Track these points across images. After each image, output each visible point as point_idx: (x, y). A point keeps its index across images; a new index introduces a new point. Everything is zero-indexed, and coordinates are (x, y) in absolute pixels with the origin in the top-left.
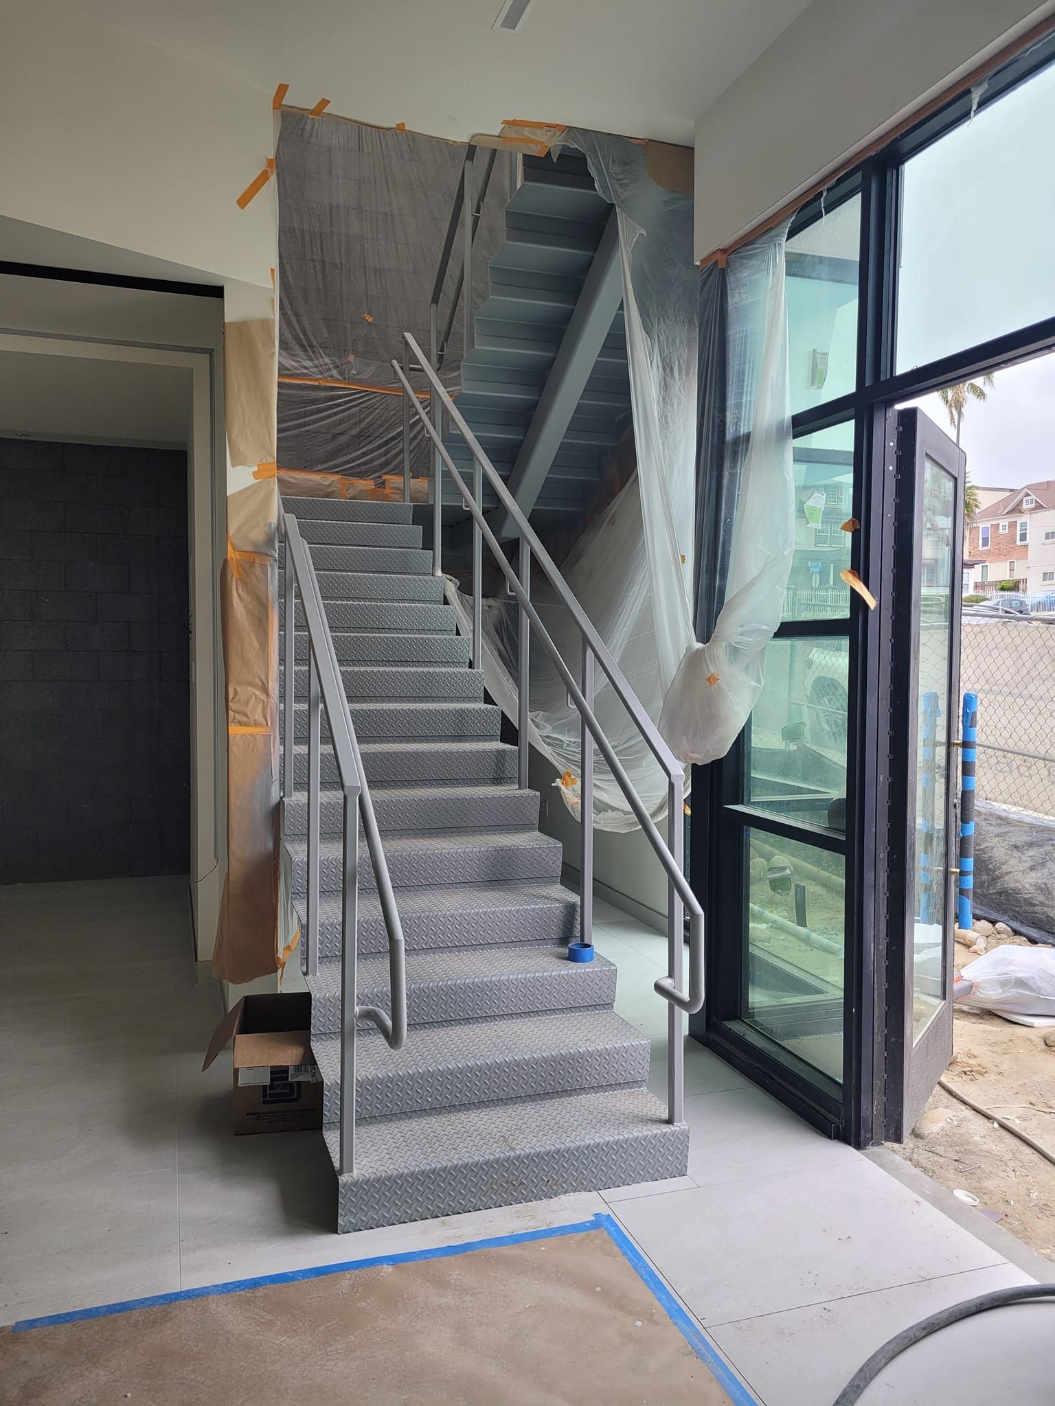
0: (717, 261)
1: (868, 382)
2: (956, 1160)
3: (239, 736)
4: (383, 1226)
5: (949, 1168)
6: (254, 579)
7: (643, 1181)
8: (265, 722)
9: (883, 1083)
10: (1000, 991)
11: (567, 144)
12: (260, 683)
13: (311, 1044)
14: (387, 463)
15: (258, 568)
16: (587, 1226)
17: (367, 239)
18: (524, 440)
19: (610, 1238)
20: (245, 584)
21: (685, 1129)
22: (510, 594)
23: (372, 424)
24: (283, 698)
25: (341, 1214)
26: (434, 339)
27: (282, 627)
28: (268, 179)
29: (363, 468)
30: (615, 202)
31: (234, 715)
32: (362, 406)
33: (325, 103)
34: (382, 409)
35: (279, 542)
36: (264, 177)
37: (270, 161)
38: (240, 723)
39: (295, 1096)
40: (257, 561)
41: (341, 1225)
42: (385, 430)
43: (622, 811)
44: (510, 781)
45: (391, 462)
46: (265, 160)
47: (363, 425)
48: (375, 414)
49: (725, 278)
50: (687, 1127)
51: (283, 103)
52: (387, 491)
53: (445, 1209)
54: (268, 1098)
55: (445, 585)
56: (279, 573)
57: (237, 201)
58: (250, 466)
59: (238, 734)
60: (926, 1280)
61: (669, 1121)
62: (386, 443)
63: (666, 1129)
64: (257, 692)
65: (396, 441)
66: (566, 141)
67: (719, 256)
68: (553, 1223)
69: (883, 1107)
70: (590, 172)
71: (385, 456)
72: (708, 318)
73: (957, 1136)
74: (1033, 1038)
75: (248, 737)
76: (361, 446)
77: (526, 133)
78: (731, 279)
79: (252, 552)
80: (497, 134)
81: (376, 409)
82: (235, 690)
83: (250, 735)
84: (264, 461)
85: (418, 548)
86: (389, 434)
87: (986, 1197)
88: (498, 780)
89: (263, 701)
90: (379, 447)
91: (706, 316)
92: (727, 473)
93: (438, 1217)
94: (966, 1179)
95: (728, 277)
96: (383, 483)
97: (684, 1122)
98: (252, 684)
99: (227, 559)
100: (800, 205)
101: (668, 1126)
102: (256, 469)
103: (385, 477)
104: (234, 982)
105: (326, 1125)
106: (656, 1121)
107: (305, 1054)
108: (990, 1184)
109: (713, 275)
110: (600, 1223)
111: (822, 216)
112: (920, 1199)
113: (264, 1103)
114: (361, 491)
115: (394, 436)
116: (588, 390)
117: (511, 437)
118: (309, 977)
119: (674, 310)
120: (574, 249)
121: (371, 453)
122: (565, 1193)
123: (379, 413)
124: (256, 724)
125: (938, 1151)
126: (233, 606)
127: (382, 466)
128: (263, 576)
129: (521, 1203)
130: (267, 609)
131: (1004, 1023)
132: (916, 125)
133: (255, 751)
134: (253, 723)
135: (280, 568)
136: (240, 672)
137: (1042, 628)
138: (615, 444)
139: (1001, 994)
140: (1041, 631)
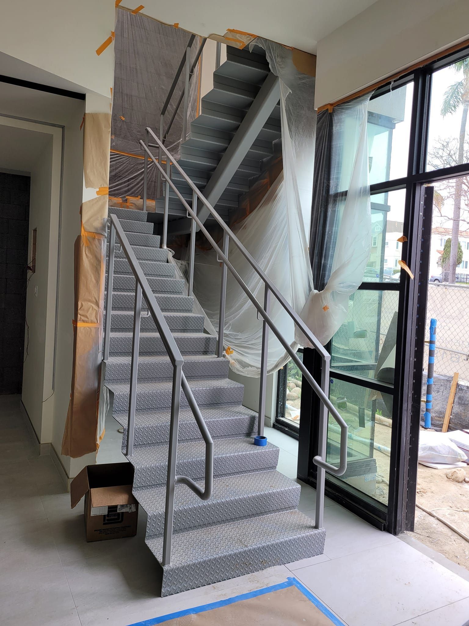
0: (328, 109)
1: (414, 173)
2: (428, 537)
3: (83, 328)
4: (184, 591)
5: (426, 541)
6: (94, 246)
7: (304, 558)
8: (96, 321)
9: (406, 503)
10: (422, 452)
11: (258, 45)
12: (95, 301)
13: (132, 493)
14: (128, 190)
15: (97, 241)
16: (286, 585)
17: (124, 79)
18: (206, 185)
19: (299, 591)
20: (90, 249)
21: (324, 531)
22: (219, 261)
23: (122, 171)
24: (106, 308)
25: (164, 587)
26: (161, 132)
27: (108, 272)
28: (111, 42)
29: (116, 192)
30: (278, 75)
31: (81, 317)
32: (117, 161)
33: (142, 7)
34: (127, 164)
35: (108, 229)
36: (109, 41)
37: (113, 33)
38: (84, 321)
39: (120, 520)
40: (96, 237)
41: (163, 592)
42: (128, 174)
43: (256, 367)
44: (212, 353)
45: (130, 190)
46: (111, 32)
47: (117, 171)
48: (123, 166)
49: (332, 117)
50: (325, 530)
51: (119, 4)
52: (128, 204)
53: (214, 579)
54: (106, 522)
55: (168, 253)
56: (107, 245)
57: (96, 51)
58: (95, 188)
59: (82, 327)
60: (452, 603)
61: (316, 527)
62: (128, 180)
63: (316, 531)
64: (93, 305)
65: (133, 180)
66: (257, 43)
67: (329, 107)
68: (269, 584)
69: (405, 515)
70: (267, 59)
71: (127, 187)
72: (322, 135)
73: (425, 524)
74: (442, 475)
75: (87, 328)
76: (116, 181)
77: (237, 37)
78: (335, 119)
79: (93, 233)
80: (223, 35)
81: (124, 163)
82: (82, 304)
83: (88, 328)
84: (102, 186)
85: (151, 234)
86: (130, 176)
87: (447, 555)
88: (205, 353)
89: (96, 310)
90: (125, 182)
91: (320, 135)
92: (330, 210)
93: (210, 584)
94: (435, 546)
95: (334, 117)
96: (126, 200)
97: (323, 528)
98: (90, 301)
99: (81, 235)
100: (377, 87)
101: (316, 530)
102: (98, 190)
103: (127, 197)
104: (74, 456)
105: (147, 537)
106: (309, 527)
107: (129, 498)
108: (446, 548)
109: (325, 116)
110: (291, 582)
111: (390, 91)
112: (432, 561)
113: (104, 524)
114: (115, 203)
115: (132, 177)
116: (244, 164)
117: (201, 183)
118: (129, 456)
119: (303, 130)
120: (245, 96)
121: (120, 185)
122: (270, 566)
123: (126, 165)
124: (92, 322)
125: (418, 532)
126: (82, 259)
127: (126, 192)
128: (99, 245)
129: (249, 573)
130: (100, 262)
131: (423, 467)
132: (446, 56)
133: (91, 336)
134: (90, 321)
135: (107, 242)
136: (85, 295)
137: (434, 288)
138: (248, 191)
139: (422, 454)
140: (434, 289)
